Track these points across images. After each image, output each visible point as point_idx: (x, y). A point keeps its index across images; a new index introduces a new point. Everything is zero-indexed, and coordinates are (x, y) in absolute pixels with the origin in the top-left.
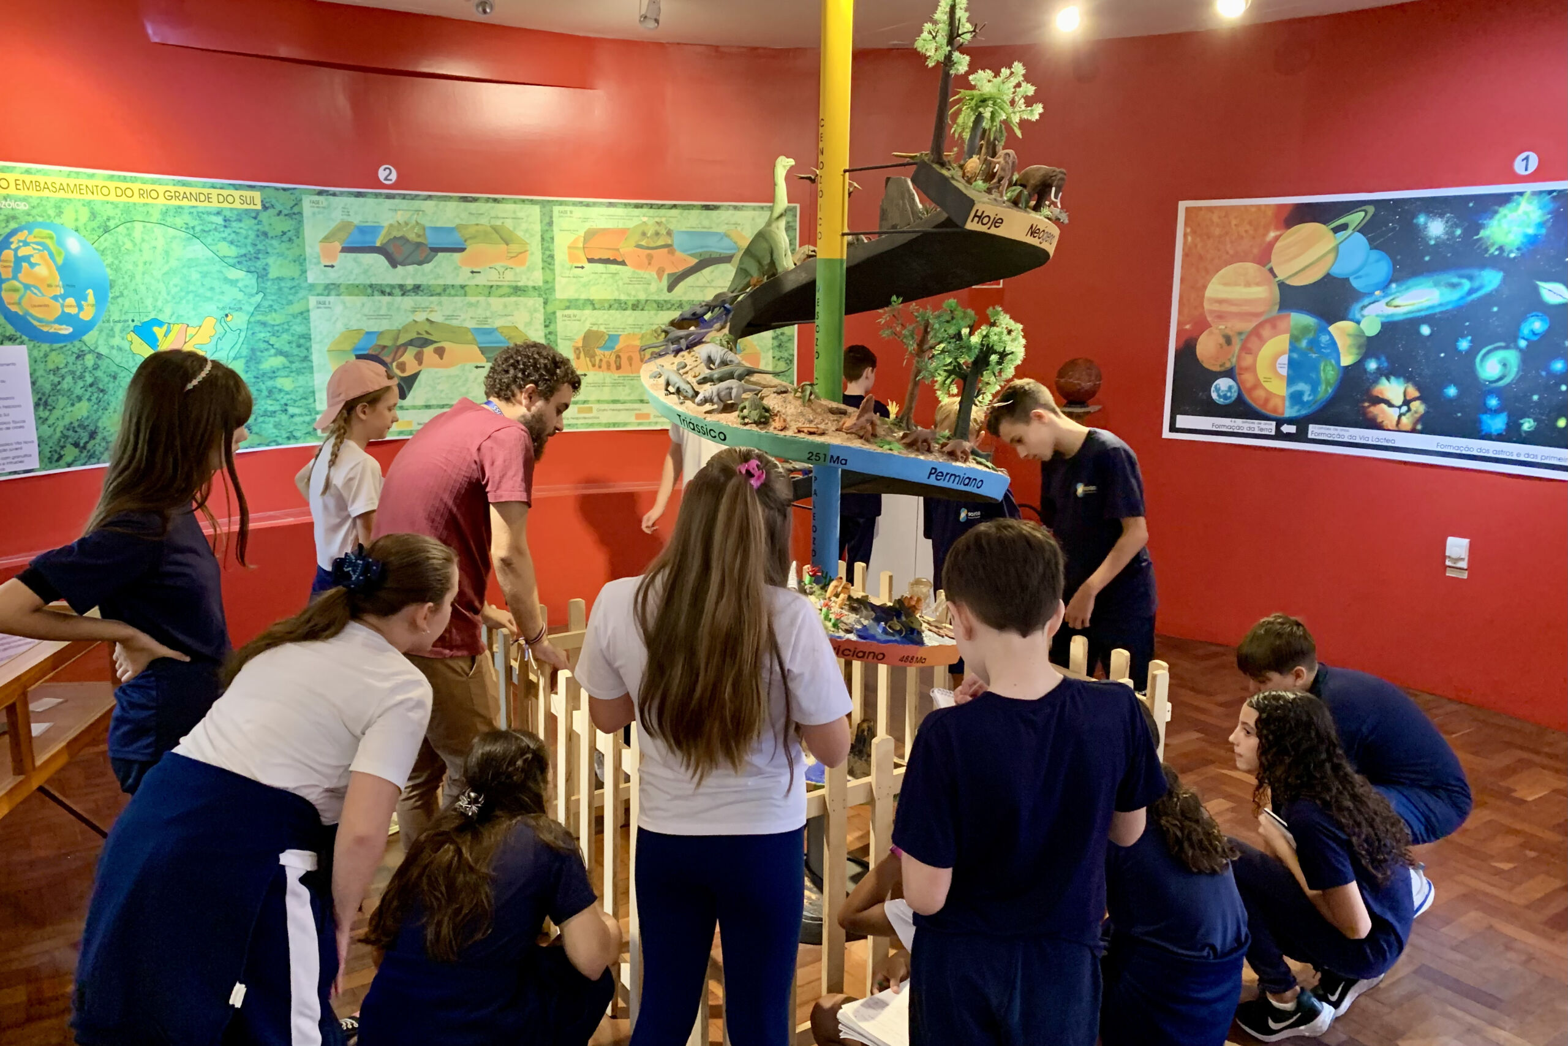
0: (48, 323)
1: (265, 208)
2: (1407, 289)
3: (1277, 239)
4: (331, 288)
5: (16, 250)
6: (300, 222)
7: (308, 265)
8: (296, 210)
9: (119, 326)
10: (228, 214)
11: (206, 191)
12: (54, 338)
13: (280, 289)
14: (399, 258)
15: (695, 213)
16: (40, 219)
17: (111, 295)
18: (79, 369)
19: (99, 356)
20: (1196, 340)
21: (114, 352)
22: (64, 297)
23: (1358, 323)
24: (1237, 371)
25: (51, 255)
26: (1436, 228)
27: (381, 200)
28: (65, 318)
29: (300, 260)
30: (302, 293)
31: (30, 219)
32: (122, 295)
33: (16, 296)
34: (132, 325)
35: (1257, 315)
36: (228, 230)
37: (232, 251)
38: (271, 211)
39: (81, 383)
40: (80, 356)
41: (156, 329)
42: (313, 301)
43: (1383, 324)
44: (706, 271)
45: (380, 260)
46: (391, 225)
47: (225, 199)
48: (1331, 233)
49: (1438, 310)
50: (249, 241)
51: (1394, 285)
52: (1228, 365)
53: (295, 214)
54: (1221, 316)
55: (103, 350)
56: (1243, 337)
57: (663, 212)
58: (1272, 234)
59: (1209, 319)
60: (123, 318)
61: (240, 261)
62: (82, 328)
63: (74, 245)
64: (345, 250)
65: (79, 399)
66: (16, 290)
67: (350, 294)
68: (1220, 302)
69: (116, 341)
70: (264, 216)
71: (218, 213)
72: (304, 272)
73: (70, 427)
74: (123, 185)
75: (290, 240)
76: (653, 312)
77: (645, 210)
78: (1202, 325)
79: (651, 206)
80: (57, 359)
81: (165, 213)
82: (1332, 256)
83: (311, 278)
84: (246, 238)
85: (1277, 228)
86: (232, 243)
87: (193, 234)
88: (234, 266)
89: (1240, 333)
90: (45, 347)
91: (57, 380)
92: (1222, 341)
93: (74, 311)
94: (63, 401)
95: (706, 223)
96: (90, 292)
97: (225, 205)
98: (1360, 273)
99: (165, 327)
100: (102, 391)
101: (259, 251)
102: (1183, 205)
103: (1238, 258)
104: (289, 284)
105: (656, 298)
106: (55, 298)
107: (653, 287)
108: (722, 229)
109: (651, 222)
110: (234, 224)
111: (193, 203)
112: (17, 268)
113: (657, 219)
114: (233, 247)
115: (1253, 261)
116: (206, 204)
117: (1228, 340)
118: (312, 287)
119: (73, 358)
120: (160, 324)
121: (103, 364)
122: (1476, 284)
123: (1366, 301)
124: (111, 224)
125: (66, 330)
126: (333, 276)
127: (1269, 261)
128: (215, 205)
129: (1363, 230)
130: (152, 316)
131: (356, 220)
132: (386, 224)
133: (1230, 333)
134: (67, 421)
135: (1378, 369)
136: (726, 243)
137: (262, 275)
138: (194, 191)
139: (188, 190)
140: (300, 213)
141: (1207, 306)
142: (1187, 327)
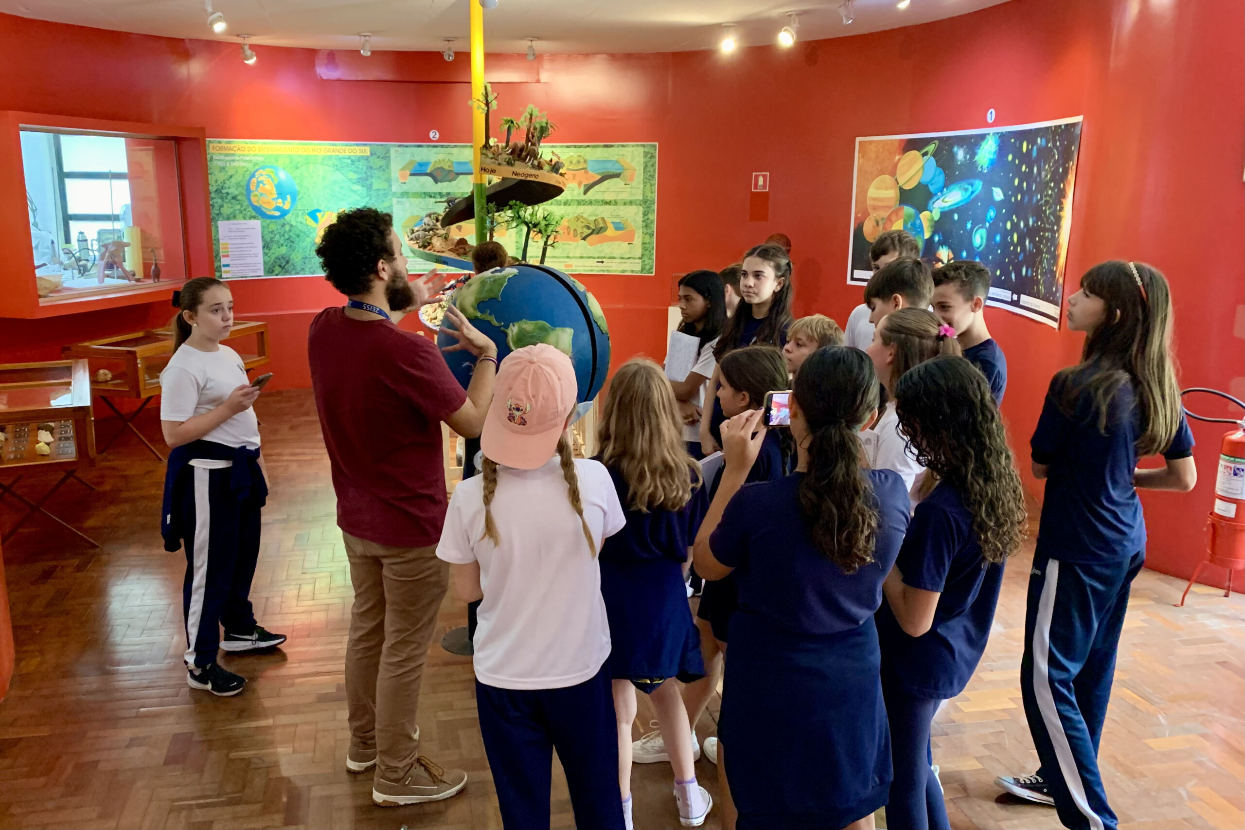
0: (269, 210)
1: (372, 154)
2: (950, 192)
3: (899, 160)
4: (405, 194)
5: (257, 178)
6: (389, 161)
7: (392, 182)
8: (387, 155)
9: (301, 212)
10: (353, 158)
11: (343, 147)
12: (273, 217)
13: (378, 195)
14: (439, 178)
15: (600, 150)
16: (268, 164)
17: (298, 198)
18: (282, 231)
19: (292, 226)
20: (863, 223)
21: (299, 224)
22: (277, 199)
23: (931, 212)
25: (272, 180)
26: (960, 154)
27: (430, 149)
28: (278, 209)
29: (389, 181)
30: (389, 197)
31: (264, 164)
32: (303, 198)
33: (257, 199)
34: (307, 212)
35: (889, 207)
36: (353, 166)
37: (354, 176)
38: (375, 157)
39: (283, 238)
40: (283, 225)
41: (318, 214)
42: (395, 200)
43: (941, 213)
44: (606, 182)
45: (429, 179)
46: (436, 162)
47: (352, 151)
48: (921, 156)
49: (960, 204)
50: (364, 171)
51: (945, 189)
53: (386, 157)
54: (875, 208)
55: (293, 223)
56: (884, 221)
57: (581, 149)
58: (897, 158)
59: (869, 210)
60: (303, 208)
61: (360, 181)
62: (284, 213)
63: (282, 175)
64: (411, 175)
65: (282, 245)
66: (256, 196)
67: (414, 197)
68: (874, 199)
69: (300, 219)
70: (371, 159)
71: (349, 158)
72: (390, 186)
73: (277, 258)
74: (305, 147)
75: (384, 170)
76: (575, 206)
77: (572, 149)
78: (866, 214)
79: (575, 147)
80: (273, 227)
81: (324, 159)
82: (921, 171)
83: (394, 189)
84: (362, 169)
85: (899, 154)
86: (355, 172)
87: (337, 168)
88: (356, 184)
89: (883, 219)
90: (268, 221)
91: (272, 236)
92: (875, 224)
93: (281, 205)
94: (274, 246)
95: (606, 155)
96: (289, 197)
97: (353, 154)
98: (933, 182)
99: (322, 213)
100: (293, 242)
101: (368, 176)
102: (858, 139)
103: (882, 172)
104: (383, 192)
105: (577, 198)
106: (273, 199)
107: (576, 192)
108: (615, 158)
109: (575, 155)
110: (357, 163)
111: (337, 153)
112: (258, 186)
113: (579, 154)
114: (355, 174)
115: (889, 174)
116: (343, 154)
117: (877, 223)
118: (394, 194)
119: (279, 227)
120: (319, 211)
121: (293, 230)
122: (974, 189)
123: (935, 199)
124: (299, 165)
125: (277, 214)
126: (405, 188)
127: (896, 174)
128: (347, 154)
129: (934, 155)
130: (316, 207)
131: (418, 159)
132: (433, 161)
133: (879, 219)
134: (276, 255)
135: (939, 240)
136: (617, 166)
137: (370, 187)
138: (337, 148)
139: (334, 147)
140: (389, 157)
141: (869, 202)
142: (859, 215)
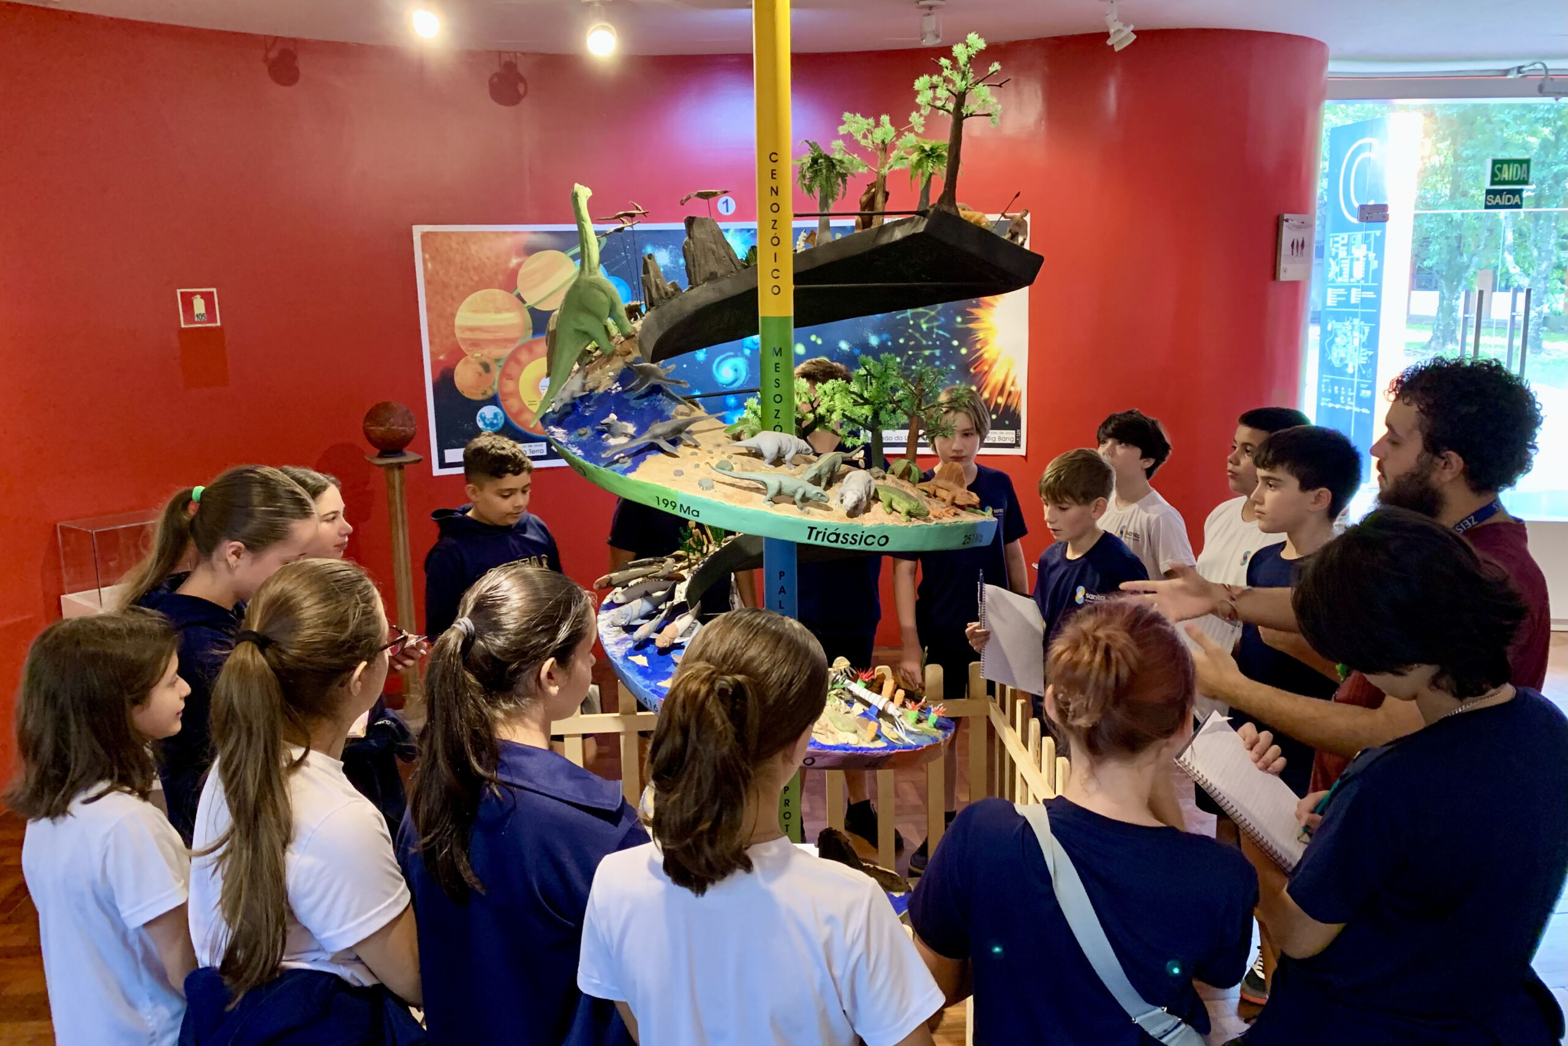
3: (520, 265)
20: (454, 370)
24: (500, 397)
26: (663, 257)
35: (512, 341)
48: (571, 260)
52: (490, 393)
54: (475, 344)
56: (501, 363)
58: (515, 262)
59: (463, 348)
68: (472, 329)
78: (458, 354)
85: (521, 255)
89: (497, 360)
92: (481, 369)
102: (418, 230)
103: (483, 284)
115: (500, 288)
117: (486, 367)
127: (516, 288)
133: (488, 361)
141: (459, 334)
142: (442, 357)
